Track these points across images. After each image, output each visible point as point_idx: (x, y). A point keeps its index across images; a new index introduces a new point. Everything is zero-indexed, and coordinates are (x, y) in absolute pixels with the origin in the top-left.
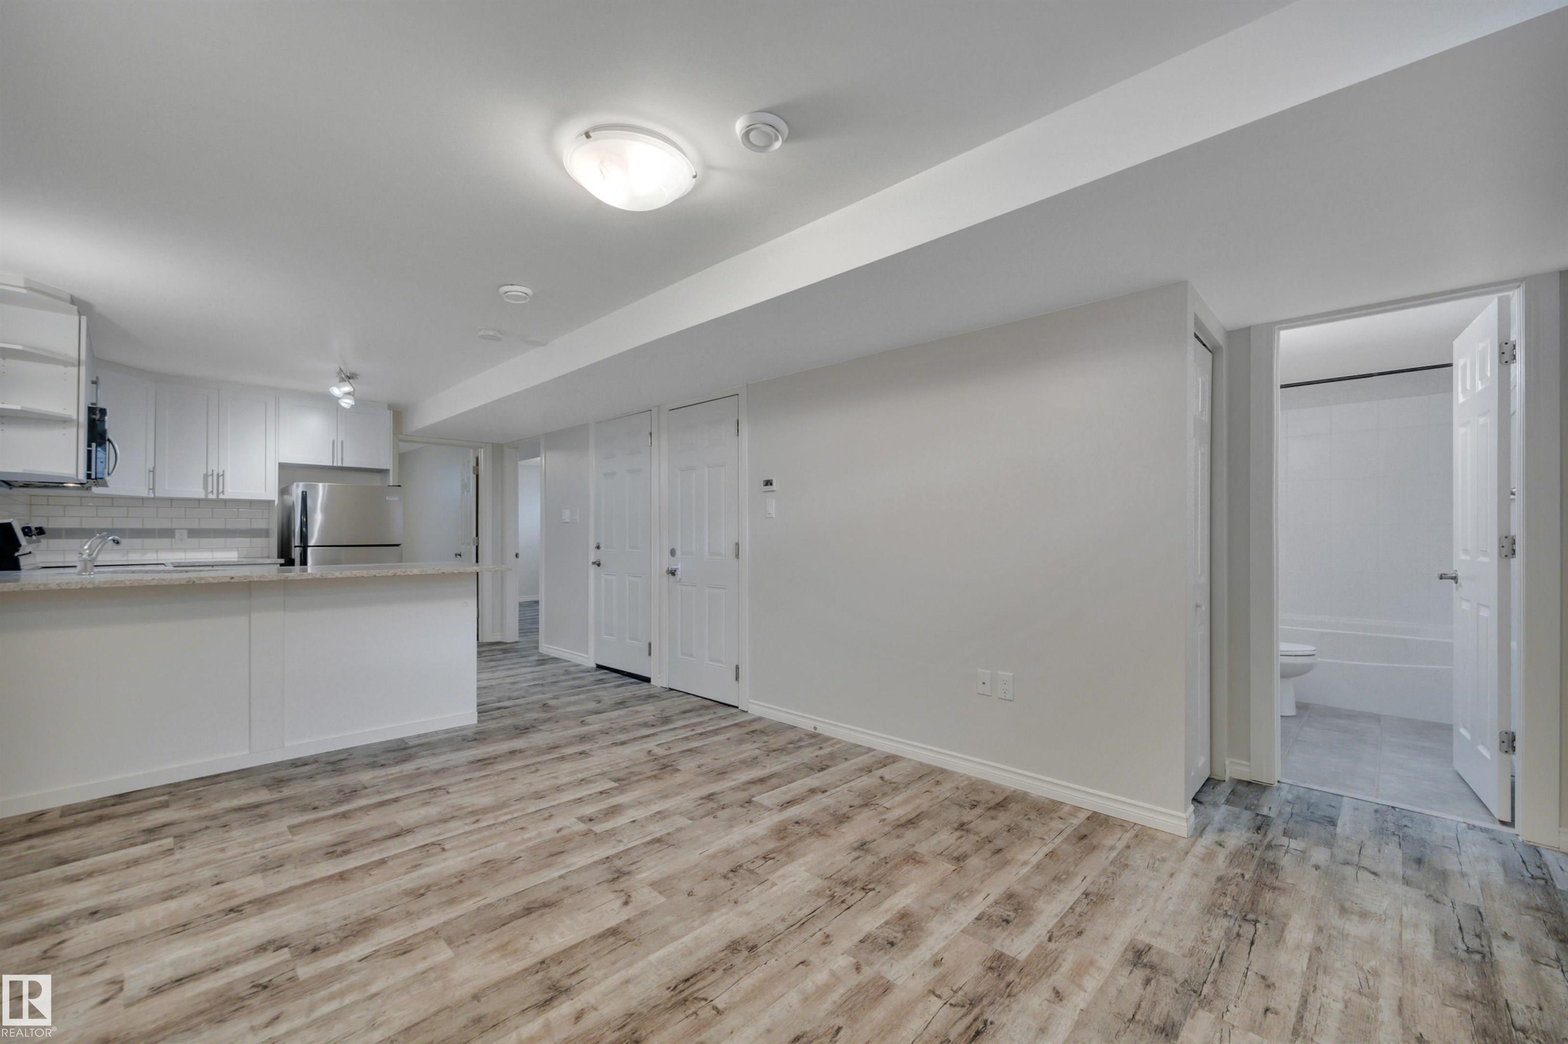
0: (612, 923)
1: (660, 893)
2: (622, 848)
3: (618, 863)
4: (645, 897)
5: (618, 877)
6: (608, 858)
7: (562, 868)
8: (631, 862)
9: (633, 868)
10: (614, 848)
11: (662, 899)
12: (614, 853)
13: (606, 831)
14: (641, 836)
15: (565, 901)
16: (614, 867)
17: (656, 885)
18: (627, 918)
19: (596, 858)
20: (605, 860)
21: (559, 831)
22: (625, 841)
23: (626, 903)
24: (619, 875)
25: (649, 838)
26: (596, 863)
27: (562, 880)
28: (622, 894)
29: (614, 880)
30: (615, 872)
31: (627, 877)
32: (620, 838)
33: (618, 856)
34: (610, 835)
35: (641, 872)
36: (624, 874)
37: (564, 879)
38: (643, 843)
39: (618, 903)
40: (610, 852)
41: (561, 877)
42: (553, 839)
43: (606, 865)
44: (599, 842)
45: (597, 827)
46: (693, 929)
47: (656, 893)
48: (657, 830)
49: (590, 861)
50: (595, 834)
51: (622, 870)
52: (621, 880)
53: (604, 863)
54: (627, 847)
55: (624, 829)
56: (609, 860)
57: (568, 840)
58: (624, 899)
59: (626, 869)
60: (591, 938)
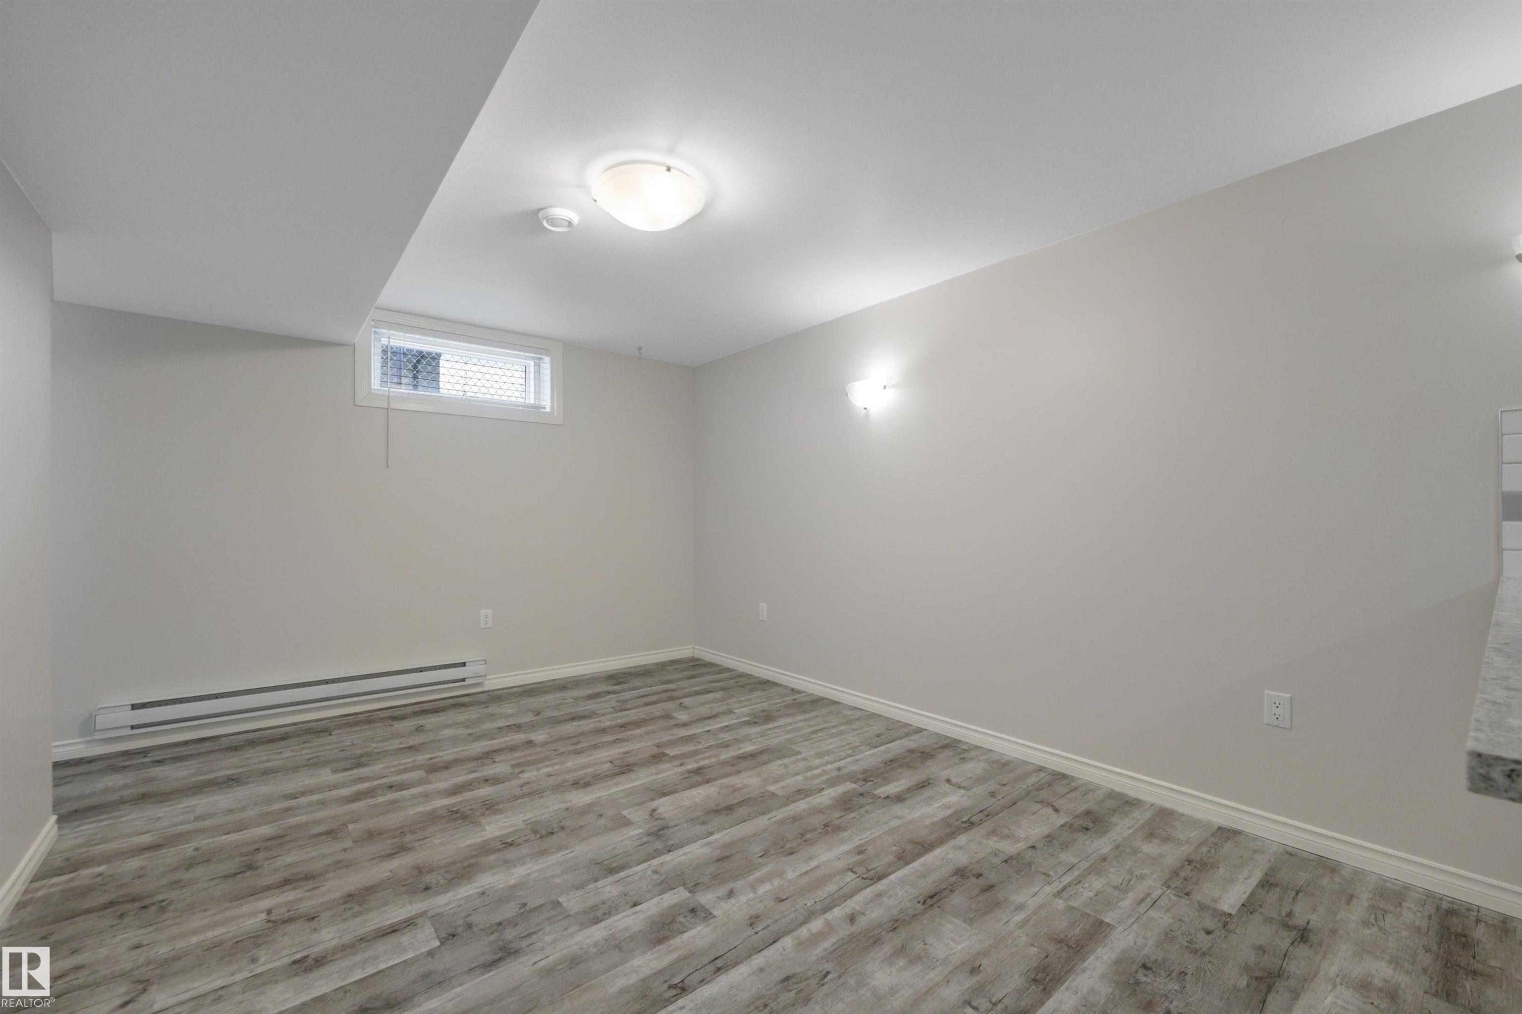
0: (664, 799)
1: (625, 817)
2: (655, 862)
3: (658, 845)
4: (637, 815)
5: (659, 831)
6: (669, 851)
7: (713, 842)
8: (645, 846)
9: (645, 839)
10: (662, 863)
11: (624, 813)
12: (663, 857)
13: (672, 889)
14: (630, 879)
15: (702, 814)
16: (662, 841)
17: (627, 823)
18: (654, 802)
19: (681, 851)
20: (672, 849)
21: (731, 894)
22: (649, 873)
23: (654, 810)
24: (658, 833)
25: (622, 874)
26: (681, 846)
27: (710, 830)
28: (656, 817)
29: (663, 829)
30: (661, 836)
31: (652, 830)
32: (655, 877)
33: (658, 853)
34: (667, 883)
35: (638, 835)
36: (654, 834)
37: (708, 832)
38: (629, 868)
39: (660, 810)
40: (667, 858)
41: (711, 834)
42: (735, 878)
43: (671, 843)
44: (679, 873)
45: (683, 898)
46: (608, 795)
47: (628, 817)
48: (609, 888)
49: (686, 849)
50: (684, 884)
51: (656, 837)
52: (656, 828)
53: (672, 845)
54: (649, 863)
55: (649, 891)
56: (668, 849)
57: (717, 879)
58: (656, 813)
59: (650, 838)
60: (679, 792)
